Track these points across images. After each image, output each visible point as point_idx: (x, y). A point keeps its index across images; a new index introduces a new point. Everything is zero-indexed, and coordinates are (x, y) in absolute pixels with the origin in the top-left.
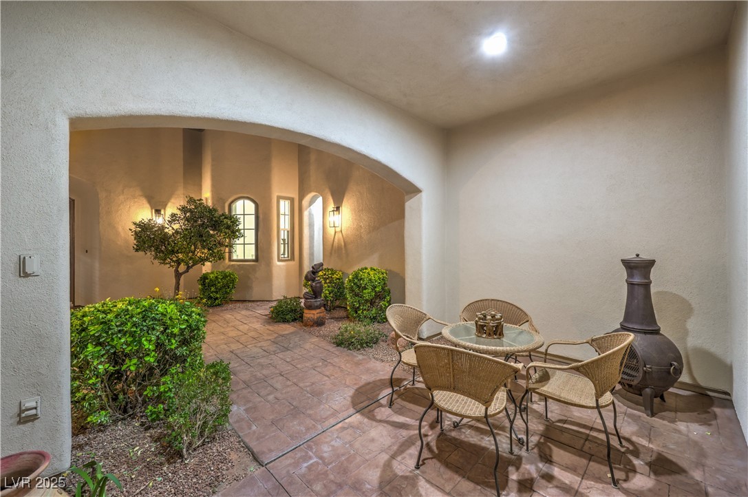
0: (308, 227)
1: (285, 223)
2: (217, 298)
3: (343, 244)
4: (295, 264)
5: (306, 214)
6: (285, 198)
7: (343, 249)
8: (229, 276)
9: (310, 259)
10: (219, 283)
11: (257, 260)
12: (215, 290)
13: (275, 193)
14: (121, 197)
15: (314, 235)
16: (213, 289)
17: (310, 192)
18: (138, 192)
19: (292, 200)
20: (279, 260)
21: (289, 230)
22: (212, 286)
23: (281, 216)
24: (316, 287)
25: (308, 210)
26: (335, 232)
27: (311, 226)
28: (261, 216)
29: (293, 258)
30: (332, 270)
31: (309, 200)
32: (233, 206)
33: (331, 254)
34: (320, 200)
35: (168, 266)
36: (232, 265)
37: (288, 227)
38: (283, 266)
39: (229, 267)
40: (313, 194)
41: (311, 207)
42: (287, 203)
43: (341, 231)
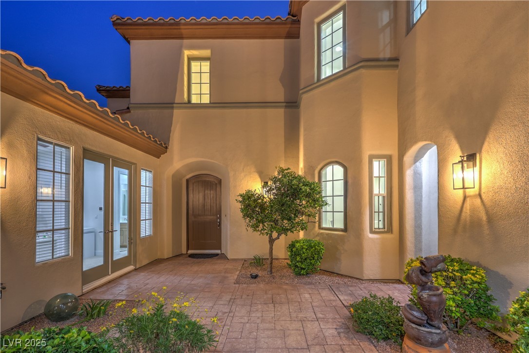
0: (412, 191)
1: (379, 188)
2: (302, 269)
3: (484, 218)
4: (393, 237)
5: (409, 174)
6: (379, 157)
7: (486, 227)
8: (314, 246)
9: (415, 232)
10: (304, 253)
11: (345, 230)
12: (300, 260)
13: (367, 152)
14: (242, 174)
15: (421, 200)
16: (298, 259)
17: (416, 142)
18: (253, 169)
19: (389, 159)
20: (372, 232)
21: (385, 195)
22: (298, 255)
23: (374, 179)
24: (430, 302)
25: (412, 168)
26: (465, 198)
27: (418, 187)
28: (350, 181)
29: (390, 230)
30: (460, 262)
31: (414, 154)
32: (323, 172)
33: (455, 231)
34: (433, 151)
35: (259, 233)
36: (322, 233)
37: (383, 191)
38: (377, 239)
39: (319, 234)
40: (420, 144)
41: (418, 164)
42: (383, 162)
43: (480, 195)
